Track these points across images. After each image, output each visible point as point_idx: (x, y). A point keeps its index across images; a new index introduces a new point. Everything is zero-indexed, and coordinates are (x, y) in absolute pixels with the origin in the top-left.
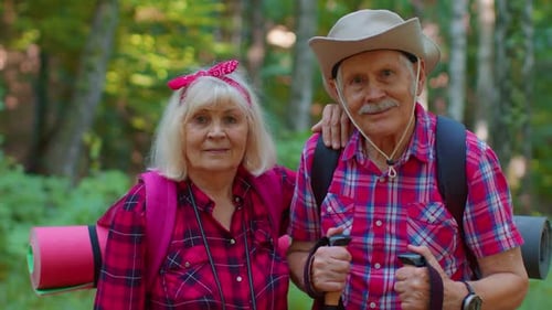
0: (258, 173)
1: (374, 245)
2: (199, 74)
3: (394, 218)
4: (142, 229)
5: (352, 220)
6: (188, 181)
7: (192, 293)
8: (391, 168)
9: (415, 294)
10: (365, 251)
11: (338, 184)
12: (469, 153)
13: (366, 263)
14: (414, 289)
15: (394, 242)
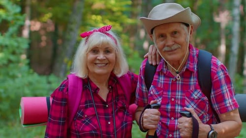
0: (119, 76)
1: (171, 109)
2: (94, 31)
3: (179, 97)
4: (66, 100)
5: (162, 98)
6: (88, 79)
7: (87, 129)
8: (178, 75)
9: (186, 130)
10: (167, 112)
11: (156, 81)
12: (212, 67)
13: (167, 117)
14: (186, 127)
15: (180, 108)
